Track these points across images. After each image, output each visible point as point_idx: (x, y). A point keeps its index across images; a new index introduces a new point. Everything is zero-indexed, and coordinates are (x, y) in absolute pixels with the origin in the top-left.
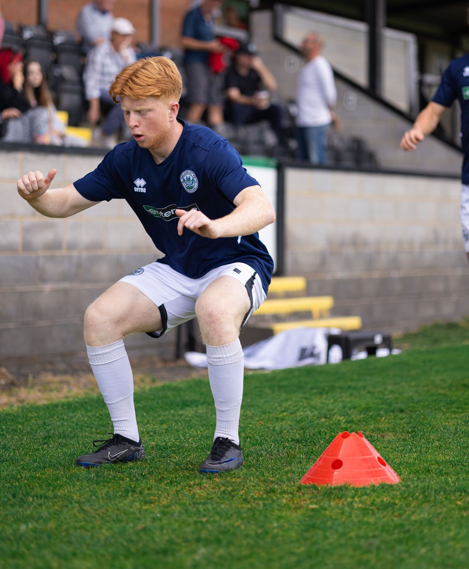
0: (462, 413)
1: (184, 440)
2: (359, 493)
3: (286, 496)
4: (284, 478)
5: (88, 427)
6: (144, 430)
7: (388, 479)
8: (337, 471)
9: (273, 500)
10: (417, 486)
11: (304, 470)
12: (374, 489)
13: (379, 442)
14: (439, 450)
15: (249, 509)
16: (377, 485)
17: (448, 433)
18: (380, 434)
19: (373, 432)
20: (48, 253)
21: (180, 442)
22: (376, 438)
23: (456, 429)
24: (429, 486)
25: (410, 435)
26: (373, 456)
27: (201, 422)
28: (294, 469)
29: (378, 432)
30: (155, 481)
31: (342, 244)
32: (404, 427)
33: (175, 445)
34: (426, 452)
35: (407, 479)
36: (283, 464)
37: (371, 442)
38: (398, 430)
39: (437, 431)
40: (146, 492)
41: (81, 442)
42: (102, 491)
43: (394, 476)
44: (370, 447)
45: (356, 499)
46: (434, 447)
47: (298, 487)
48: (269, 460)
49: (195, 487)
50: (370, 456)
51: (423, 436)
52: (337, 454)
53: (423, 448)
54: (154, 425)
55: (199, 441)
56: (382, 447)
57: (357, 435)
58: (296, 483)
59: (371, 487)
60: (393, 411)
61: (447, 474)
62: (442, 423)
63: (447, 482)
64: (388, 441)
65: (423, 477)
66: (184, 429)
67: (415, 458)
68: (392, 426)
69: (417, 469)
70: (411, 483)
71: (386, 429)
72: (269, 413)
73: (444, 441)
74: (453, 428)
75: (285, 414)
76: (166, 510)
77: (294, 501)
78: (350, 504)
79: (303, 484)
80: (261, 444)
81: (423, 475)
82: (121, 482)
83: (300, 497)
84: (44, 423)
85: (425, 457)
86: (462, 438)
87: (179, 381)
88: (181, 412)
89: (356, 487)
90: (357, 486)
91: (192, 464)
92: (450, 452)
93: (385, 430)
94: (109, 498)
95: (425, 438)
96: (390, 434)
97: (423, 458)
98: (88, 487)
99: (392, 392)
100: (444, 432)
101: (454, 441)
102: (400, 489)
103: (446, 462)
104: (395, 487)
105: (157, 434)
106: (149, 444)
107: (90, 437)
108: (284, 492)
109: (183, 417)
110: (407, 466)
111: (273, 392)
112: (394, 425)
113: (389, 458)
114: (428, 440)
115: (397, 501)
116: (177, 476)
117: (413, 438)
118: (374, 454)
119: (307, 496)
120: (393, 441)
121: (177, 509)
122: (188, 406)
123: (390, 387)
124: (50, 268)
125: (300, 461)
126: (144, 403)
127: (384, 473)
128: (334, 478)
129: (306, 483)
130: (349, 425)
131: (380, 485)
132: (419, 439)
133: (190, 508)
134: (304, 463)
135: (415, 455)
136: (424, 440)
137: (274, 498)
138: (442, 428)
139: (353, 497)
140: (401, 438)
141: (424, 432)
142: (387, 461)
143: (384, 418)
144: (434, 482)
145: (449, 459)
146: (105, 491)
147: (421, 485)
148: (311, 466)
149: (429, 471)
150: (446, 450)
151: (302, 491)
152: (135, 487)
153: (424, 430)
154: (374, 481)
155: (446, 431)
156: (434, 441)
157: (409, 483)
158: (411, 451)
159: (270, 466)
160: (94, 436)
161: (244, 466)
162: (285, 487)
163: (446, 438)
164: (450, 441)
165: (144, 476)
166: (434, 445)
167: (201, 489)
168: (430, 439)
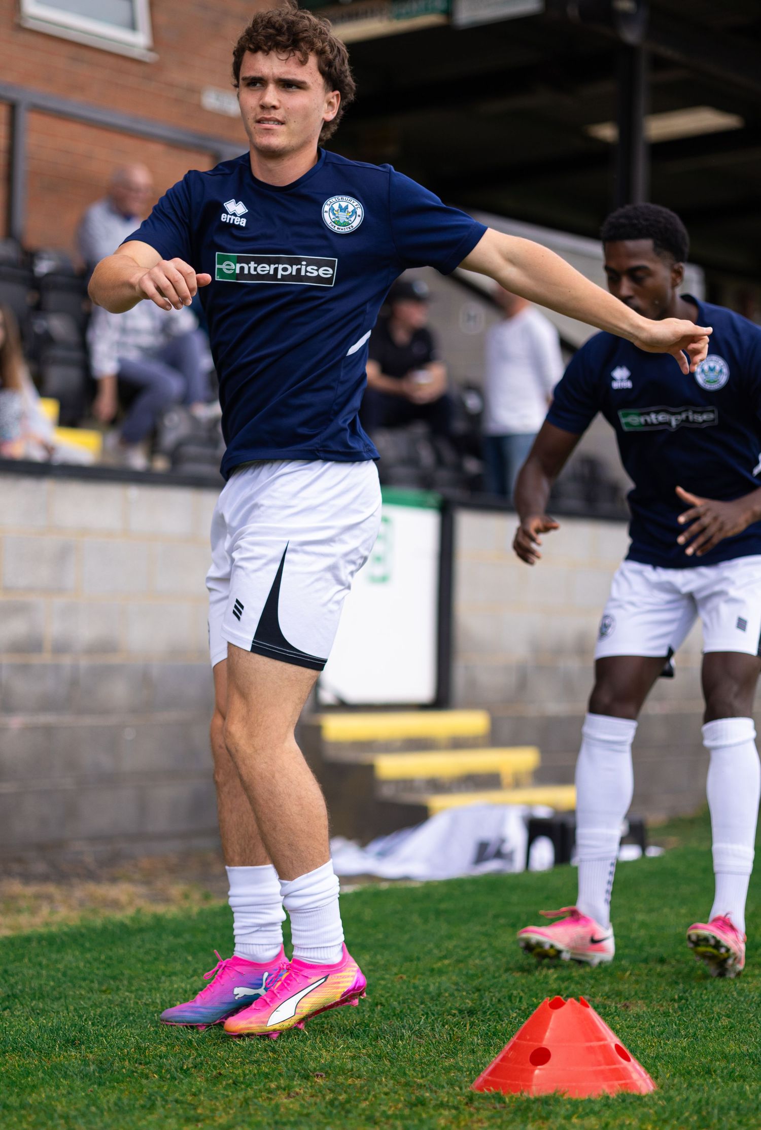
2: (580, 1109)
3: (446, 1113)
4: (443, 1079)
5: (84, 979)
6: (188, 986)
7: (633, 1085)
8: (540, 1069)
9: (421, 1121)
10: (687, 1099)
11: (480, 1066)
12: (607, 1103)
13: (619, 1016)
14: (728, 1033)
16: (613, 1096)
17: (747, 1003)
18: (620, 1002)
19: (609, 997)
20: (18, 659)
22: (613, 1009)
24: (708, 1099)
25: (676, 1005)
26: (606, 1042)
28: (461, 1064)
29: (617, 999)
30: (207, 1080)
31: (558, 651)
32: (665, 990)
34: (705, 1037)
35: (669, 1087)
36: (441, 1053)
37: (604, 1015)
38: (654, 996)
39: (726, 999)
41: (72, 1008)
42: (109, 1098)
43: (644, 1080)
44: (604, 1027)
45: (575, 1121)
46: (719, 1028)
47: (467, 1096)
48: (415, 1046)
49: (279, 1092)
50: (602, 1043)
51: (700, 1008)
52: (541, 1039)
53: (700, 1029)
56: (624, 1026)
57: (578, 1004)
58: (464, 1090)
59: (602, 1099)
60: (646, 961)
61: (743, 1077)
63: (742, 1093)
64: (635, 1015)
65: (697, 1082)
67: (685, 1047)
68: (643, 987)
69: (688, 1067)
70: (677, 1093)
71: (633, 993)
72: (418, 959)
73: (738, 1017)
75: (446, 962)
77: (459, 1123)
79: (478, 1092)
80: (400, 1016)
81: (698, 1080)
82: (144, 1081)
83: (471, 1115)
84: (6, 971)
89: (574, 1098)
90: (578, 1096)
92: (749, 1038)
93: (629, 995)
94: (121, 1109)
95: (704, 1011)
96: (639, 1002)
97: (700, 1049)
98: (83, 1089)
99: (643, 925)
100: (740, 1000)
101: (757, 1018)
102: (655, 1104)
103: (742, 1056)
104: (646, 1099)
107: (89, 999)
108: (442, 1105)
110: (669, 1062)
112: (646, 987)
113: (637, 1046)
114: (709, 1015)
116: (247, 1072)
117: (682, 1010)
118: (609, 1039)
119: (484, 1114)
120: (645, 1015)
123: (640, 917)
124: (22, 687)
125: (473, 1050)
126: (187, 936)
127: (626, 1074)
128: (535, 1081)
129: (482, 1090)
130: (563, 986)
131: (618, 1096)
132: (692, 1012)
134: (480, 1054)
135: (685, 1042)
136: (702, 1014)
137: (424, 1116)
138: (735, 993)
139: (568, 1118)
140: (659, 1010)
141: (702, 1000)
142: (631, 1051)
143: (628, 973)
144: (718, 1092)
145: (748, 1050)
146: (113, 1098)
147: (694, 1097)
148: (495, 1059)
149: (709, 1072)
150: (742, 1035)
151: (476, 1104)
153: (703, 996)
154: (608, 1089)
155: (742, 999)
156: (721, 1016)
157: (672, 1093)
158: (676, 1034)
159: (417, 1057)
160: (95, 996)
161: (369, 1056)
162: (443, 1096)
163: (742, 1012)
164: (749, 1018)
165: (186, 1072)
166: (720, 1024)
167: (289, 1096)
168: (713, 1013)
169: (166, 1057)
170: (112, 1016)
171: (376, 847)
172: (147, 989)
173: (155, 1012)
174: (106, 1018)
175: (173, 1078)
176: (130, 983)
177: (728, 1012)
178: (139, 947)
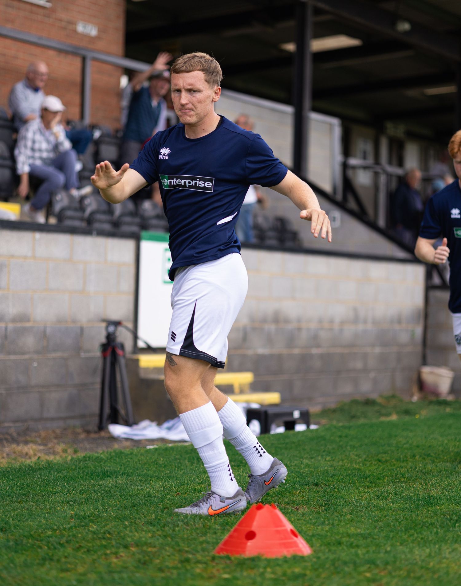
0: (375, 487)
1: (103, 510)
2: (272, 564)
3: (200, 566)
4: (199, 548)
5: (9, 496)
6: (64, 499)
7: (300, 550)
8: (250, 542)
9: (187, 570)
10: (328, 558)
11: (219, 541)
12: (285, 560)
13: (293, 514)
14: (350, 523)
15: (163, 578)
16: (289, 556)
17: (361, 507)
18: (294, 506)
19: (288, 504)
21: (99, 511)
22: (290, 510)
23: (368, 503)
24: (339, 558)
26: (285, 528)
27: (120, 492)
28: (209, 540)
29: (293, 504)
30: (73, 549)
31: (264, 321)
32: (318, 500)
33: (94, 515)
34: (338, 525)
35: (319, 551)
36: (199, 534)
37: (285, 514)
38: (312, 503)
39: (350, 505)
40: (63, 560)
42: (20, 559)
43: (306, 548)
44: (284, 520)
45: (269, 570)
46: (346, 520)
47: (212, 557)
48: (185, 530)
49: (111, 556)
50: (283, 528)
51: (336, 510)
52: (251, 526)
53: (336, 521)
54: (74, 494)
55: (118, 511)
56: (296, 519)
57: (270, 507)
58: (210, 554)
59: (283, 558)
60: (308, 484)
61: (358, 546)
62: (355, 497)
63: (357, 555)
64: (302, 513)
65: (334, 549)
66: (103, 499)
67: (328, 530)
68: (306, 499)
69: (329, 541)
70: (323, 554)
71: (301, 502)
72: (188, 484)
73: (356, 514)
74: (365, 503)
75: (203, 486)
76: (82, 578)
77: (207, 571)
78: (262, 575)
79: (217, 555)
81: (334, 547)
82: (39, 550)
83: (214, 567)
85: (337, 529)
86: (373, 512)
87: (101, 452)
88: (101, 482)
89: (268, 558)
90: (270, 557)
91: (109, 533)
92: (361, 526)
93: (299, 503)
94: (26, 565)
95: (338, 511)
96: (304, 506)
97: (335, 531)
98: (7, 555)
99: (307, 466)
101: (366, 515)
102: (311, 561)
103: (357, 535)
104: (307, 558)
105: (76, 504)
106: (69, 513)
107: (11, 506)
108: (198, 562)
109: (103, 487)
110: (319, 538)
111: (192, 463)
112: (308, 498)
113: (302, 530)
114: (341, 513)
115: (308, 572)
116: (95, 544)
117: (326, 511)
118: (287, 526)
119: (221, 566)
120: (307, 513)
121: (92, 577)
122: (108, 476)
123: (305, 461)
125: (216, 532)
126: (65, 473)
127: (296, 545)
128: (248, 549)
129: (219, 553)
131: (292, 557)
132: (332, 512)
133: (106, 577)
134: (219, 534)
135: (327, 528)
136: (337, 513)
137: (189, 567)
138: (354, 502)
139: (265, 568)
140: (314, 511)
141: (337, 505)
142: (300, 533)
143: (299, 491)
144: (344, 554)
145: (360, 532)
146: (22, 559)
147: (332, 557)
148: (226, 537)
149: (340, 544)
150: (358, 524)
151: (216, 561)
152: (53, 555)
153: (338, 503)
154: (286, 553)
155: (358, 505)
156: (347, 514)
157: (320, 555)
158: (323, 523)
159: (185, 536)
160: (14, 505)
161: (160, 536)
162: (199, 557)
163: (358, 512)
164: (362, 515)
165: (62, 545)
166: (346, 518)
167: (117, 558)
168: (343, 512)
169: (51, 537)
170: (23, 515)
171: (166, 425)
172: (42, 501)
173: (46, 513)
174: (20, 516)
175: (55, 548)
176: (33, 497)
177: (351, 512)
178: (39, 478)
